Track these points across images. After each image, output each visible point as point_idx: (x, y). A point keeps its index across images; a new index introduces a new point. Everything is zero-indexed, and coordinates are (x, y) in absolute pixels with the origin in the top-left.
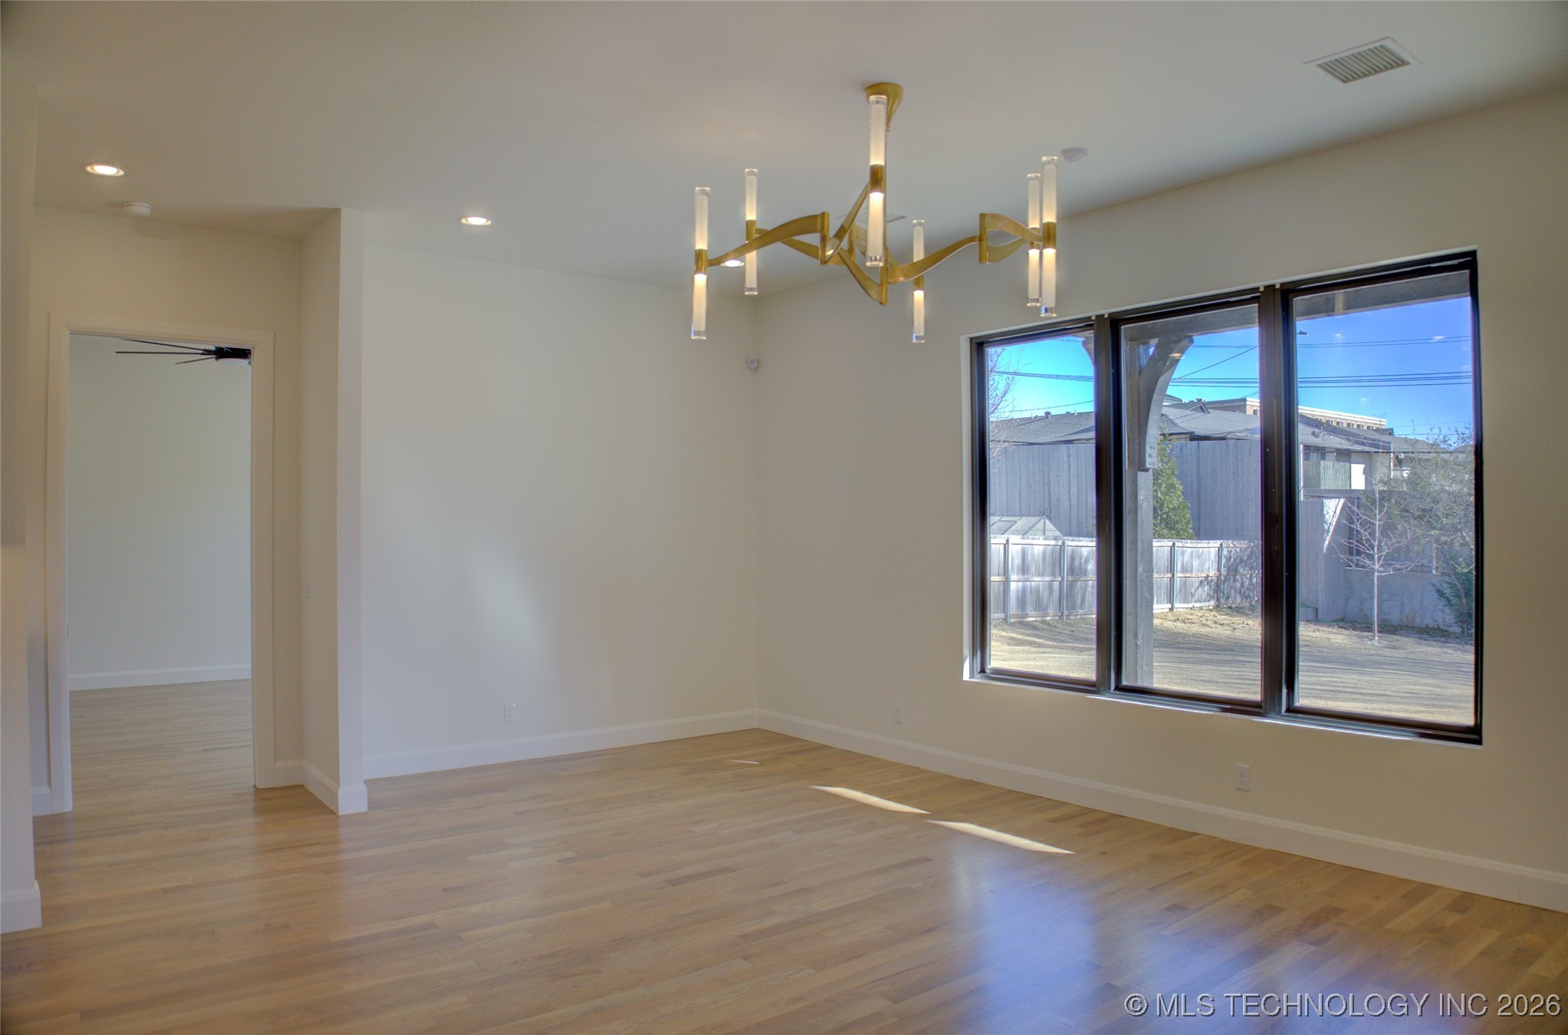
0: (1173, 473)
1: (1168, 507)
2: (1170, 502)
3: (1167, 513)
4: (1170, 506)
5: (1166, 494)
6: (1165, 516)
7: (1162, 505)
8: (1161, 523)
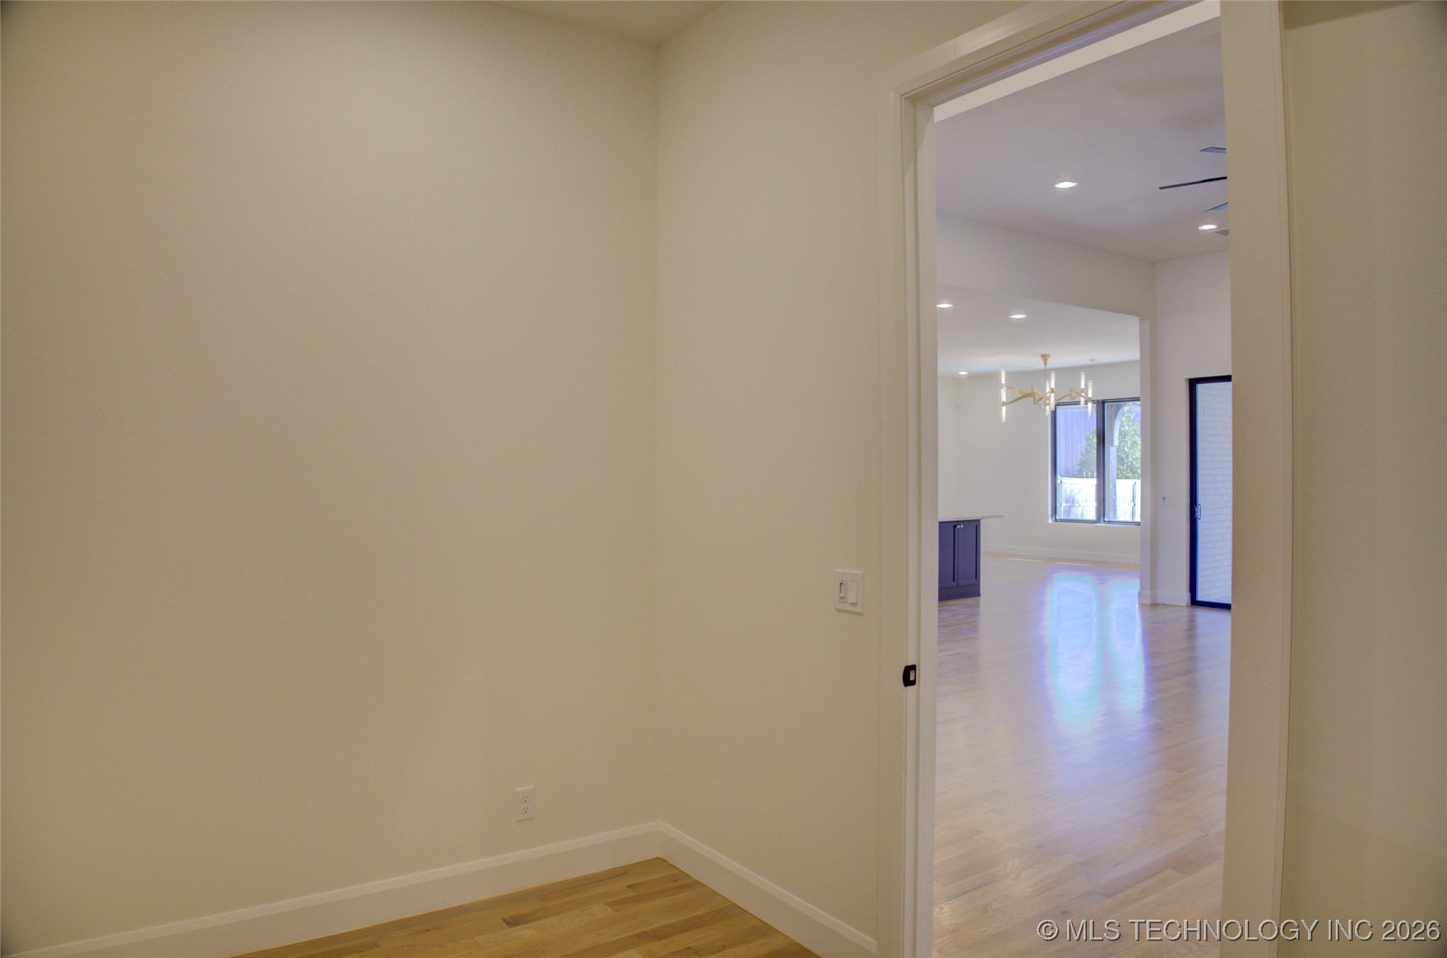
0: (1135, 433)
1: (1132, 457)
2: (1134, 454)
3: (1131, 462)
4: (1134, 457)
5: (1130, 448)
6: (1129, 464)
7: (1128, 456)
8: (1127, 468)
